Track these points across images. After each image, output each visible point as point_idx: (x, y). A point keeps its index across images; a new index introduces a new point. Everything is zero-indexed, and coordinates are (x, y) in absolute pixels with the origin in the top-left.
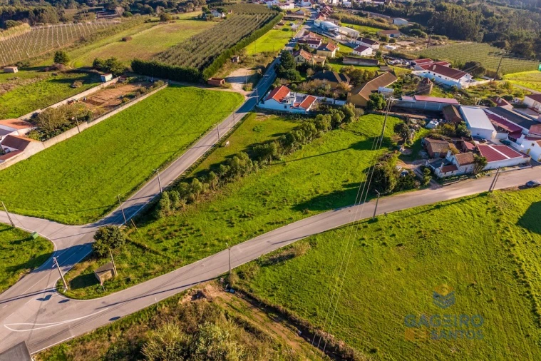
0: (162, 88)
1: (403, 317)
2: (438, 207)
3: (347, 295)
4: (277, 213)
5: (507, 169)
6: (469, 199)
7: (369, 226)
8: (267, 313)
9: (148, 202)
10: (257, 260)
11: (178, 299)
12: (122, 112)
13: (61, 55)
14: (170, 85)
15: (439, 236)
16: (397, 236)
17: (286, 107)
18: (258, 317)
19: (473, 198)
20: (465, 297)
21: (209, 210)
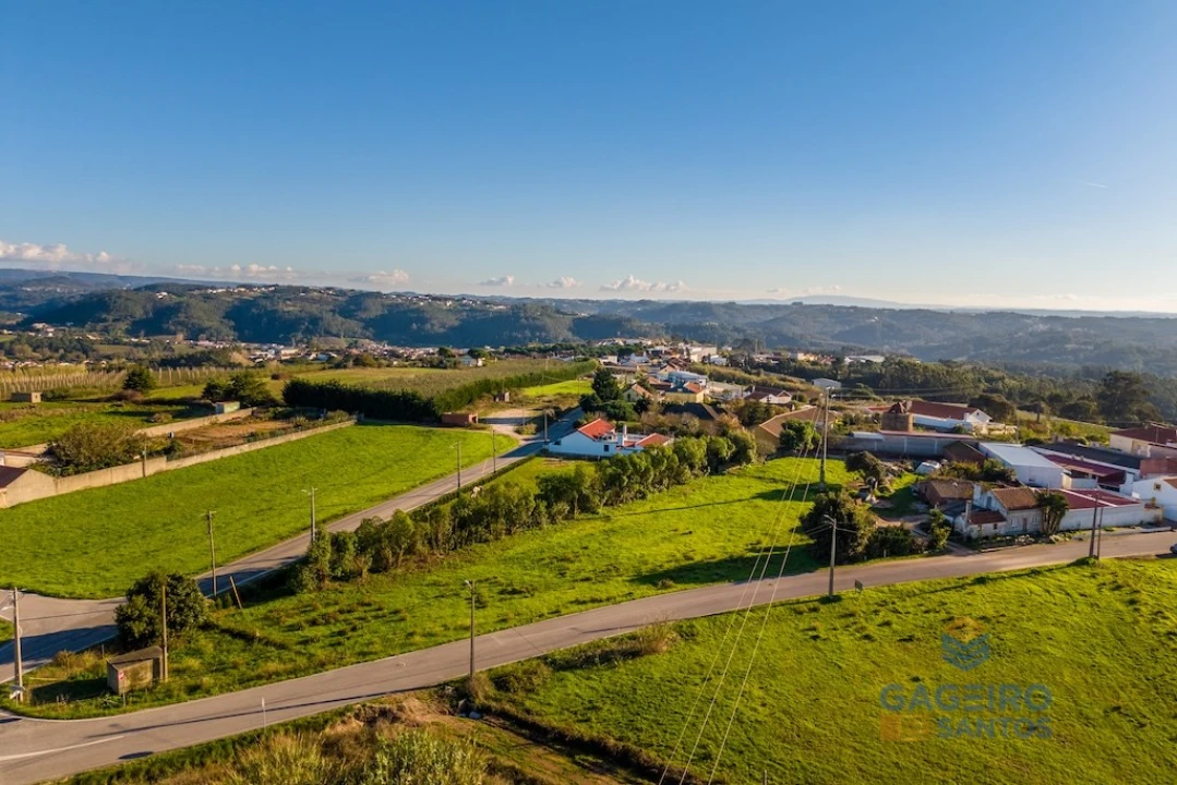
0: (344, 425)
1: (952, 767)
2: (981, 581)
3: (788, 722)
4: (594, 587)
5: (1117, 531)
6: (1050, 570)
7: (823, 608)
8: (570, 755)
9: (276, 568)
10: (545, 658)
11: (326, 722)
12: (249, 454)
13: (141, 374)
14: (359, 423)
15: (999, 628)
16: (894, 626)
17: (606, 448)
18: (547, 764)
19: (1060, 568)
20: (1107, 732)
21: (426, 582)
